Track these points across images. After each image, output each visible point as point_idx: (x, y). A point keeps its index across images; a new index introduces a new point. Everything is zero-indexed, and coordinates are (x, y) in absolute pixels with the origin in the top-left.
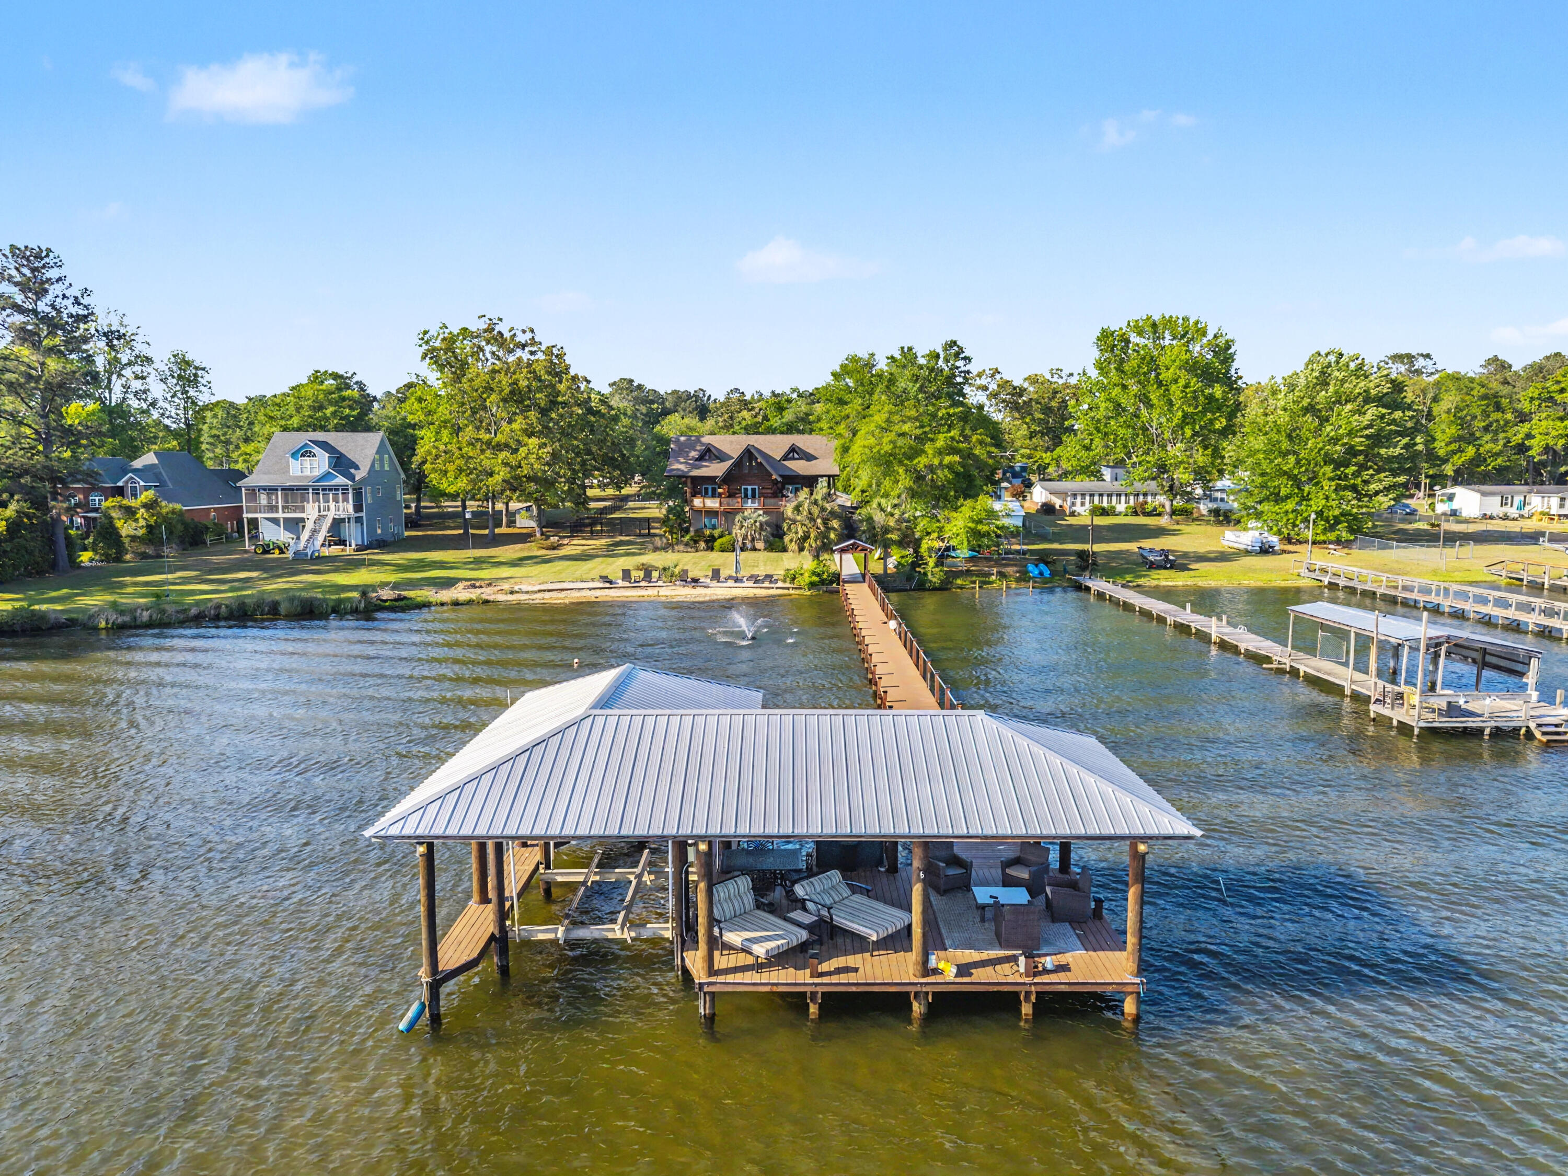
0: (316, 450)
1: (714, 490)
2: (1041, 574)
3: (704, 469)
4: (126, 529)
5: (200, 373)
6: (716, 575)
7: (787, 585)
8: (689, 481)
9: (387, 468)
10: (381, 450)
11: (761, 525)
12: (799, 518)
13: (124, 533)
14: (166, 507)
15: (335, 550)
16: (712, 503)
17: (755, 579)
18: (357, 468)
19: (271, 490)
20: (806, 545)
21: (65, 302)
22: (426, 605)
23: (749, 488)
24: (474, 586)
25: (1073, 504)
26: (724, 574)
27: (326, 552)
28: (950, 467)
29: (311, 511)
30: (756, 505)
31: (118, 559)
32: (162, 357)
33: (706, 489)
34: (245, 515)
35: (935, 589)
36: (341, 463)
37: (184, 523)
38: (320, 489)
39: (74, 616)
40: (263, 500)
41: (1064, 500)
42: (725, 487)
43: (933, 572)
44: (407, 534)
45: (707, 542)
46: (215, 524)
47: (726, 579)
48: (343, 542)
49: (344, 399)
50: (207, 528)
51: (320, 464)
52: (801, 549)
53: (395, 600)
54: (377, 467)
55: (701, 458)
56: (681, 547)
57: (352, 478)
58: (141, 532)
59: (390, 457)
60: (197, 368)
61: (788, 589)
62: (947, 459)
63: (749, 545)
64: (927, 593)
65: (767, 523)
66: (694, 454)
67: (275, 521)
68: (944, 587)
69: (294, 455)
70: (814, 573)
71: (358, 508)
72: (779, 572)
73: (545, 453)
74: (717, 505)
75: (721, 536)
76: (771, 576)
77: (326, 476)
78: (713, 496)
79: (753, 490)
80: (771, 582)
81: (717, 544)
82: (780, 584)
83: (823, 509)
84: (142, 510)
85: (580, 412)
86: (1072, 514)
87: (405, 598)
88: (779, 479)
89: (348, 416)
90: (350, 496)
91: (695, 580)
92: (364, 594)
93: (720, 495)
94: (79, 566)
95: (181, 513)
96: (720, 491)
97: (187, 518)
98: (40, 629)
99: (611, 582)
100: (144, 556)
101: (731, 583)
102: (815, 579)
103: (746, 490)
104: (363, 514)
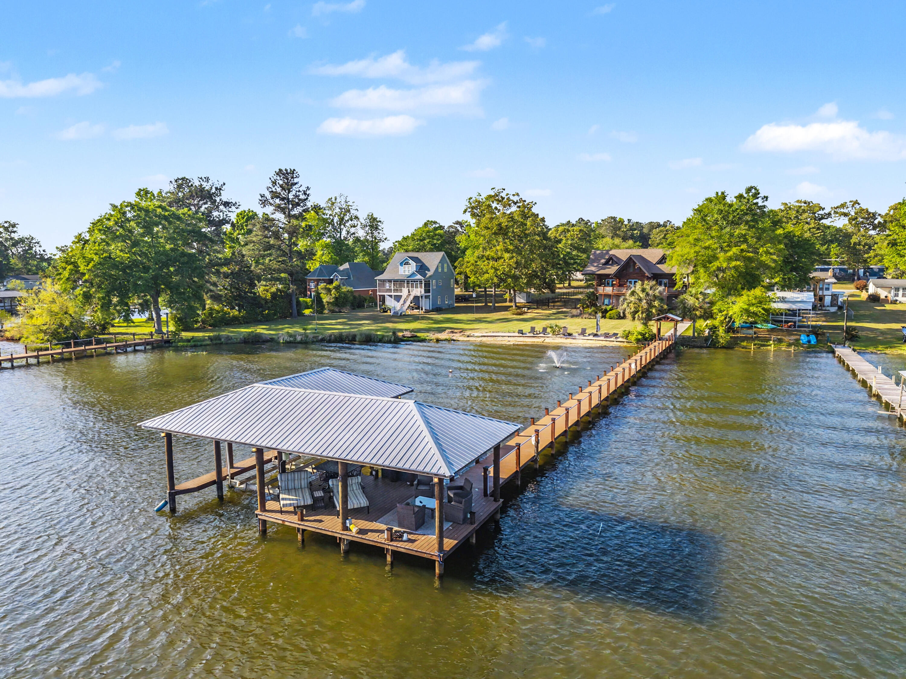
0: (411, 261)
1: (609, 282)
2: (809, 341)
3: (607, 270)
4: (326, 299)
5: (379, 223)
6: (583, 332)
7: (624, 340)
8: (596, 277)
9: (446, 270)
10: (442, 261)
13: (324, 301)
14: (344, 289)
15: (416, 312)
16: (609, 290)
17: (607, 335)
18: (429, 270)
19: (390, 281)
20: (636, 316)
21: (300, 193)
22: (423, 340)
23: (632, 280)
24: (452, 332)
25: (896, 295)
26: (588, 332)
27: (409, 312)
28: (736, 268)
29: (405, 292)
31: (322, 313)
32: (363, 216)
34: (378, 293)
35: (723, 347)
36: (422, 268)
37: (354, 297)
38: (409, 281)
39: (274, 337)
40: (387, 285)
41: (890, 292)
42: (617, 280)
43: (722, 335)
44: (456, 305)
45: (602, 313)
46: (370, 298)
47: (589, 335)
48: (418, 308)
49: (436, 235)
50: (366, 300)
51: (412, 267)
52: (634, 319)
53: (411, 337)
54: (440, 270)
55: (607, 263)
56: (587, 316)
57: (424, 275)
58: (331, 301)
59: (448, 264)
60: (378, 222)
61: (624, 342)
62: (734, 263)
64: (719, 350)
66: (603, 261)
67: (391, 296)
68: (729, 346)
69: (401, 264)
70: (641, 334)
71: (427, 291)
72: (620, 332)
73: (512, 262)
74: (611, 291)
75: (611, 310)
76: (616, 334)
77: (413, 274)
78: (609, 286)
79: (635, 282)
80: (616, 338)
81: (608, 315)
82: (620, 339)
83: (648, 294)
84: (334, 290)
85: (538, 239)
86: (895, 302)
87: (416, 336)
88: (650, 276)
89: (435, 244)
90: (423, 285)
91: (570, 335)
92: (394, 333)
93: (613, 285)
94: (303, 315)
95: (352, 292)
96: (613, 282)
97: (357, 295)
98: (259, 341)
99: (522, 334)
100: (333, 311)
101: (591, 337)
102: (640, 337)
103: (631, 282)
104: (430, 294)
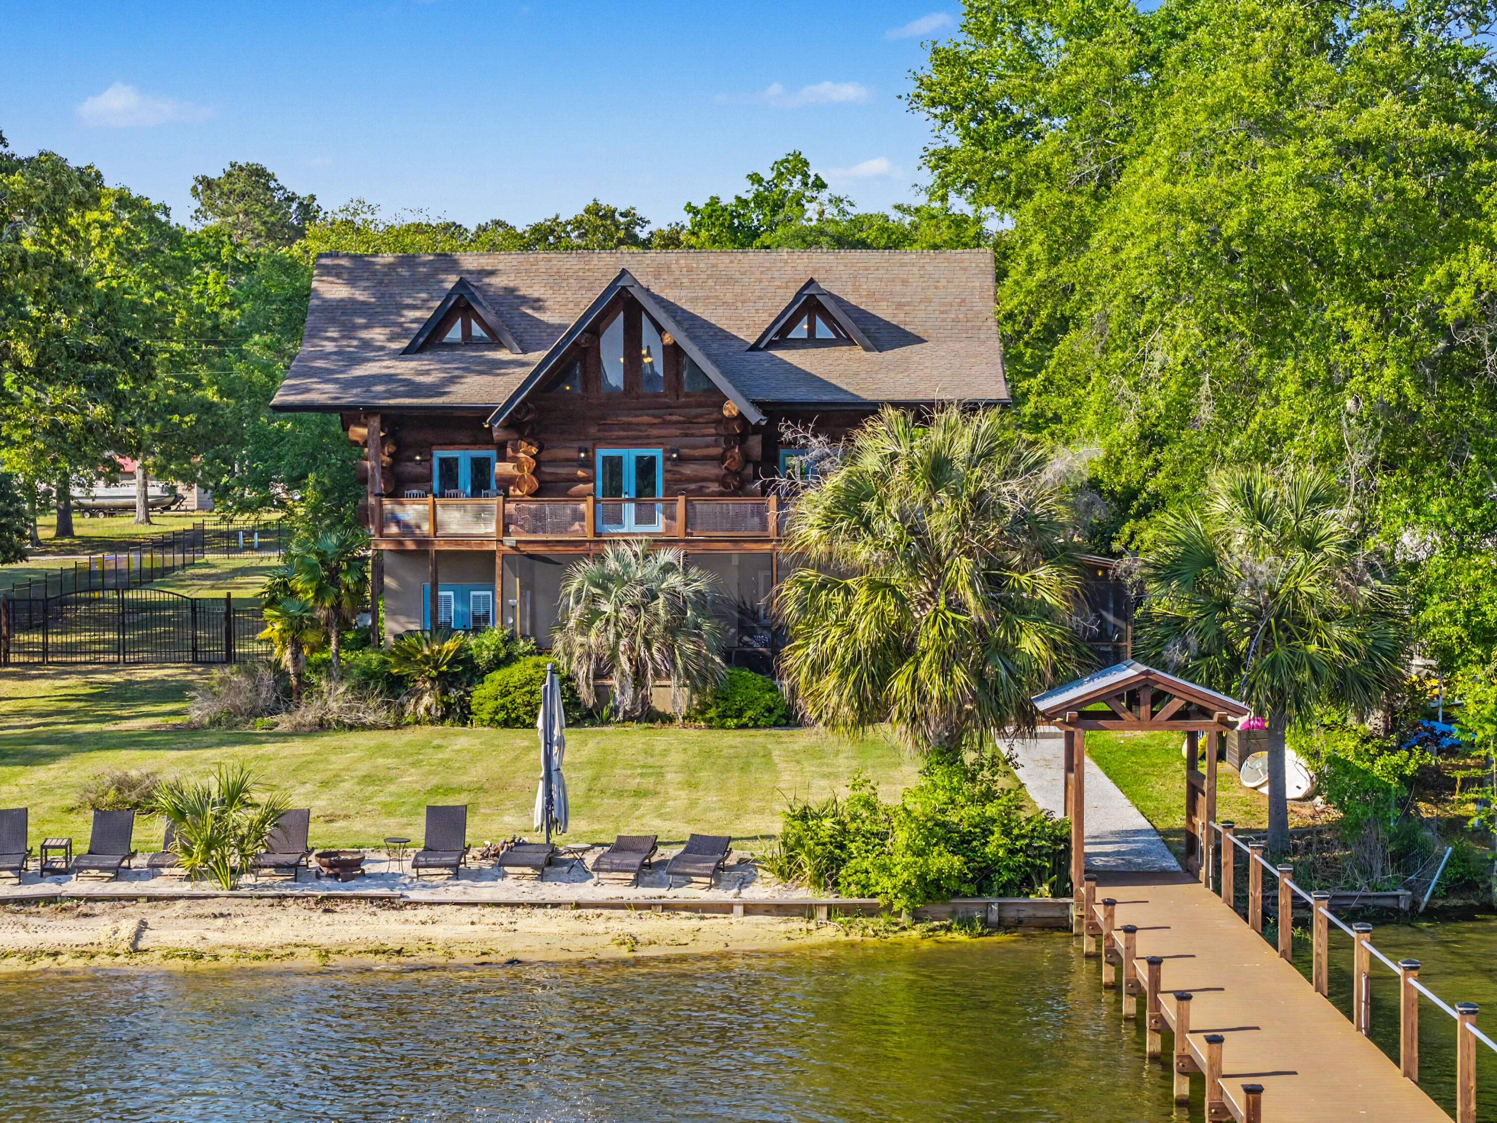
1: (481, 468)
7: (804, 894)
11: (676, 603)
12: (863, 552)
16: (472, 520)
17: (639, 861)
23: (629, 456)
30: (660, 526)
33: (449, 468)
42: (526, 452)
61: (806, 911)
63: (625, 699)
65: (700, 601)
72: (762, 830)
74: (491, 528)
75: (498, 663)
76: (721, 845)
78: (480, 485)
79: (646, 468)
80: (719, 874)
82: (764, 890)
88: (755, 417)
93: (506, 483)
96: (502, 468)
102: (945, 861)
103: (614, 466)
